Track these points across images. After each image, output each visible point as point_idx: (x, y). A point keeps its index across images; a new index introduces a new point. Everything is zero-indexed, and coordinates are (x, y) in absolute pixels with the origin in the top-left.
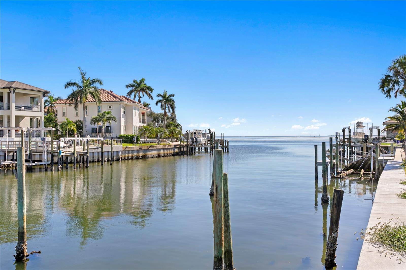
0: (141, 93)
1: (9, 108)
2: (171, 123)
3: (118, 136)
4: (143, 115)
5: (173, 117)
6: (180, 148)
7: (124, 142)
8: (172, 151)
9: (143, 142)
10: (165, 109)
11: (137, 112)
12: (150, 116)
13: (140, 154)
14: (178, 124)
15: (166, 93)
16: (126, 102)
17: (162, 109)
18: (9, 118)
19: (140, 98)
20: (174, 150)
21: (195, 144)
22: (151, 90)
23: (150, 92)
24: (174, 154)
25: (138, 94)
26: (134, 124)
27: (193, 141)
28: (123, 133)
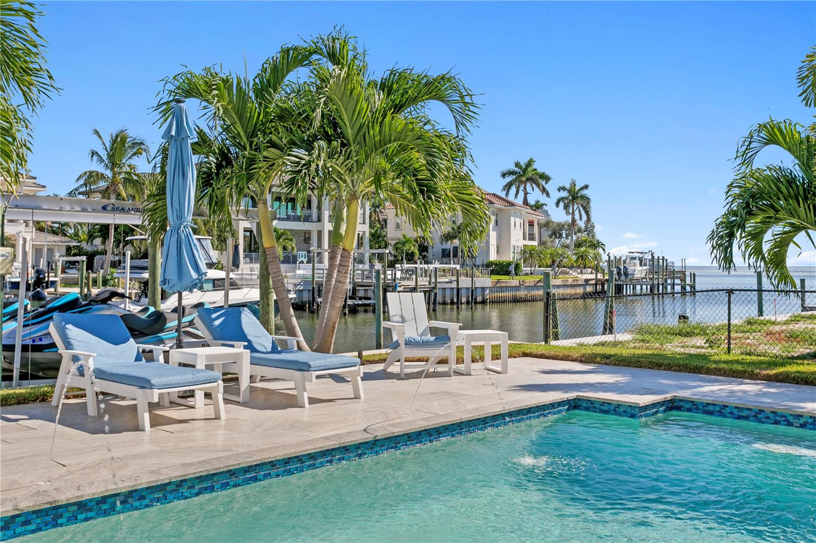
0: (528, 185)
1: (319, 220)
2: (584, 239)
3: (485, 262)
4: (531, 224)
5: (589, 229)
6: (596, 284)
7: (493, 273)
8: (580, 291)
9: (526, 274)
10: (573, 213)
11: (518, 221)
12: (545, 226)
13: (522, 294)
14: (598, 242)
15: (574, 184)
16: (498, 205)
17: (568, 213)
18: (320, 234)
19: (526, 194)
20: (585, 288)
21: (623, 278)
22: (547, 178)
23: (543, 183)
24: (585, 296)
25: (522, 188)
26: (513, 242)
27: (619, 274)
28: (493, 257)
